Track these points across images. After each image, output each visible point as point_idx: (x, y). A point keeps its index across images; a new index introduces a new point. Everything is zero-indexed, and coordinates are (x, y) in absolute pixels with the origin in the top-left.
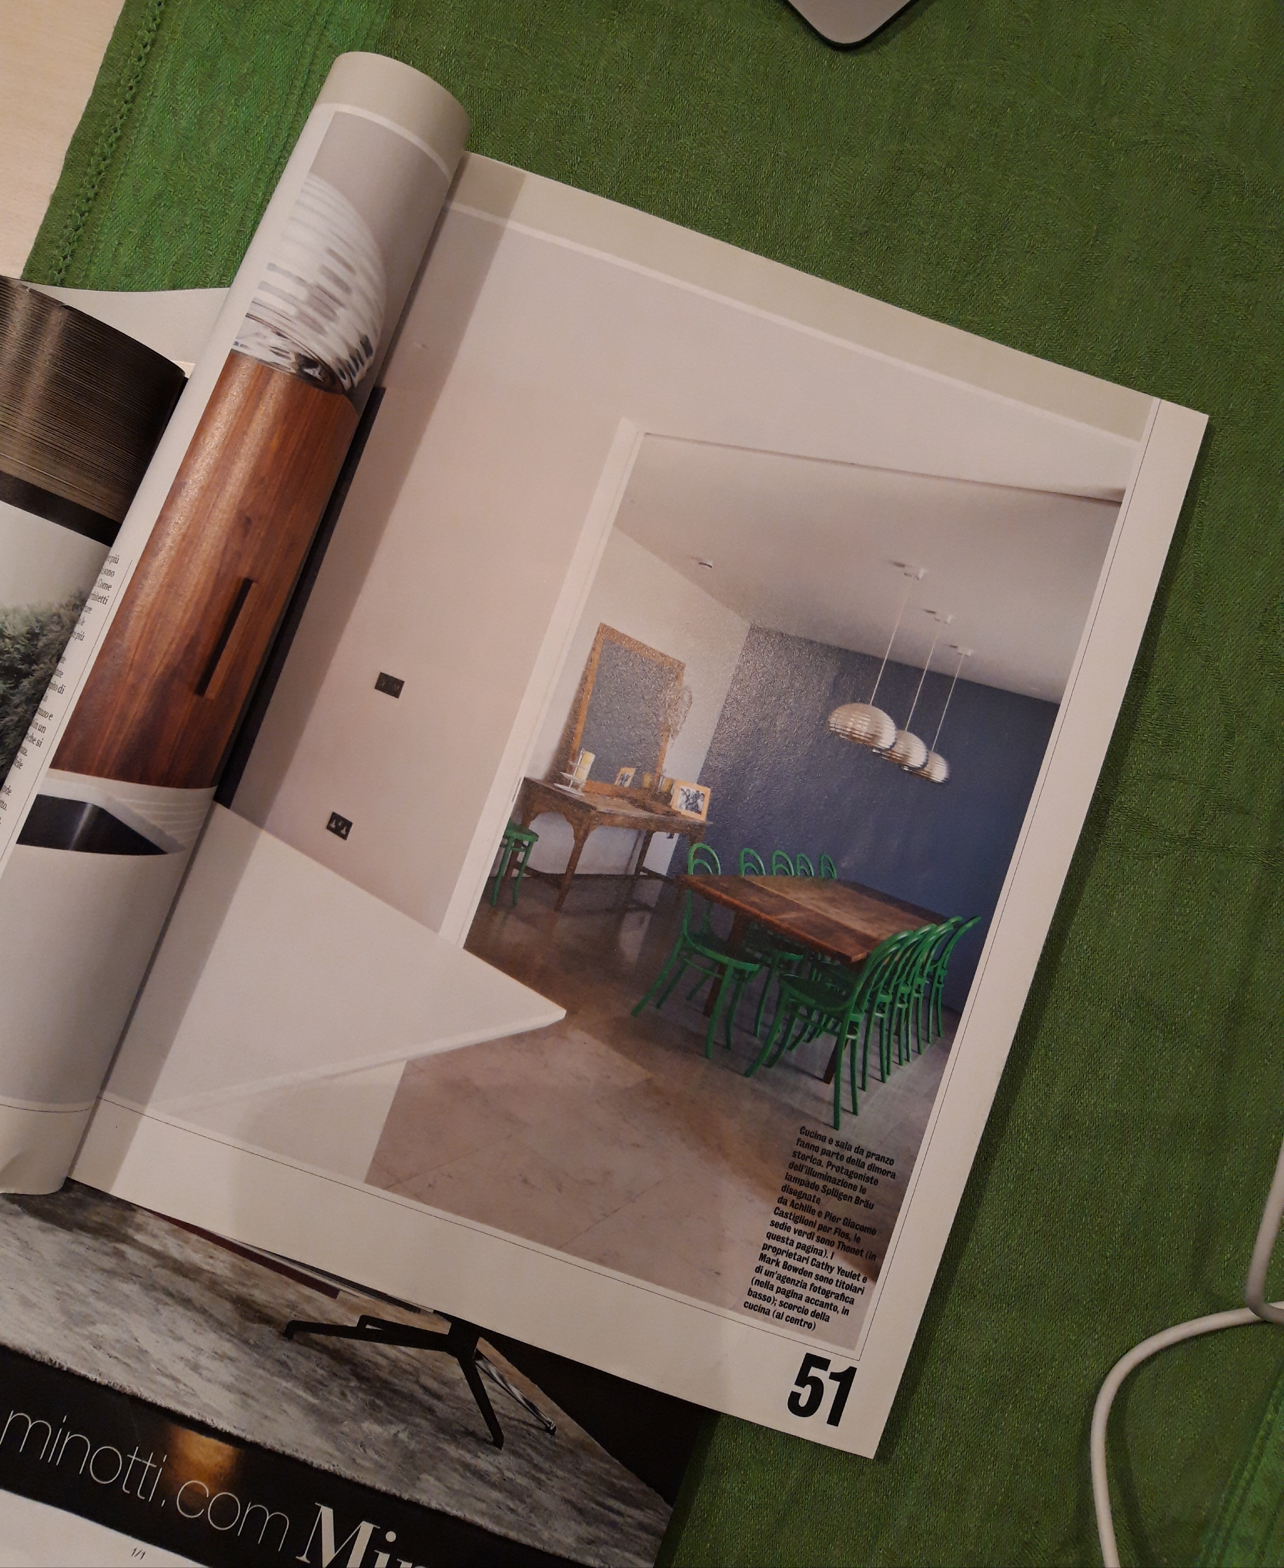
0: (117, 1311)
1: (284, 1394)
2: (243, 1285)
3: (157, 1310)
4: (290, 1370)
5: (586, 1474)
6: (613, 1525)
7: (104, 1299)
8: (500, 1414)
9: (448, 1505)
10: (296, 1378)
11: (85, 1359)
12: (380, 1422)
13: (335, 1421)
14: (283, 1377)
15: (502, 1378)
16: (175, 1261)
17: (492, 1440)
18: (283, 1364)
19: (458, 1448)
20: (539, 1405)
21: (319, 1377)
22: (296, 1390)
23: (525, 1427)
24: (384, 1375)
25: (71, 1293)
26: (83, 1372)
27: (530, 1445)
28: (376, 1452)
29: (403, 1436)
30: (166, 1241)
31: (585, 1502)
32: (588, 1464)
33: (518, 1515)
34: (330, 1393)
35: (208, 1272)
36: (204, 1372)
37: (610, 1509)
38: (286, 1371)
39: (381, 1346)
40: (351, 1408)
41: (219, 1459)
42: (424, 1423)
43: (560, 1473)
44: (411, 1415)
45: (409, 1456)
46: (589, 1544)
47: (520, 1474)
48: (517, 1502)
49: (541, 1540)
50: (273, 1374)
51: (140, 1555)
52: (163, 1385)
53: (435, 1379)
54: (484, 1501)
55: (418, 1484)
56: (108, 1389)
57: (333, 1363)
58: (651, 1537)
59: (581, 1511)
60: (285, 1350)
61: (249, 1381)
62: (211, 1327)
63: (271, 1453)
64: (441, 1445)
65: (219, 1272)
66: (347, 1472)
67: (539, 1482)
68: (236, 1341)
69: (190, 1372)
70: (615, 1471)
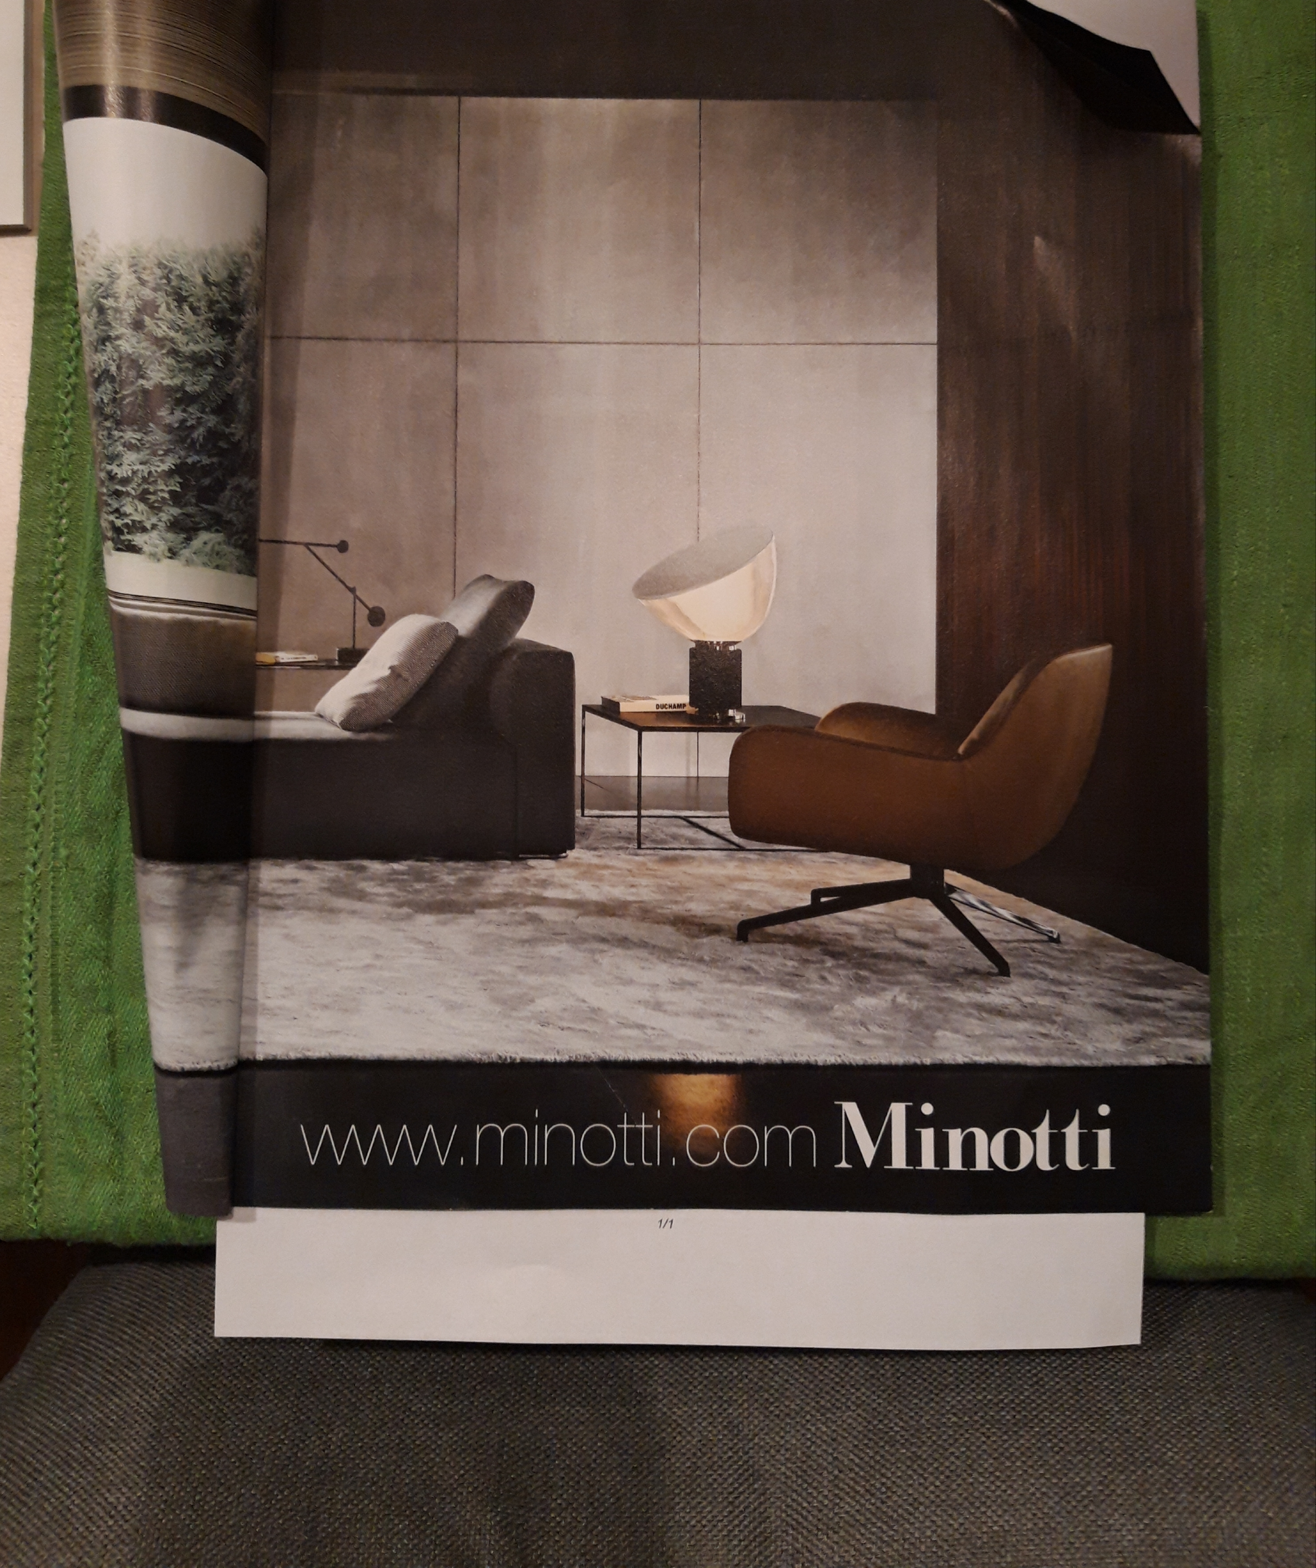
0: (552, 979)
1: (760, 1000)
2: (676, 902)
3: (595, 961)
4: (758, 973)
5: (1109, 970)
6: (1155, 1014)
7: (535, 972)
8: (994, 941)
9: (976, 1055)
10: (766, 979)
11: (537, 1042)
12: (873, 993)
13: (826, 1009)
14: (753, 983)
15: (983, 903)
16: (597, 904)
17: (996, 970)
18: (746, 969)
19: (964, 991)
20: (1032, 917)
21: (790, 970)
22: (771, 992)
23: (1026, 945)
24: (859, 943)
25: (496, 978)
26: (538, 1056)
27: (1039, 962)
28: (881, 1026)
29: (902, 999)
30: (578, 888)
31: (1118, 999)
32: (1109, 960)
33: (1053, 1038)
34: (808, 981)
35: (635, 902)
36: (669, 1008)
37: (1147, 999)
38: (753, 976)
39: (845, 915)
40: (836, 989)
41: (716, 1093)
42: (918, 978)
43: (1081, 979)
44: (902, 974)
45: (916, 1017)
46: (1137, 1042)
47: (1039, 994)
48: (1048, 1025)
49: (1086, 1056)
50: (741, 984)
51: (669, 1224)
52: (629, 1038)
53: (913, 928)
54: (1012, 1037)
55: (936, 1044)
56: (571, 1065)
57: (800, 950)
58: (1198, 1014)
59: (1117, 1011)
60: (745, 954)
61: (718, 1000)
62: (658, 958)
63: (769, 1067)
64: (945, 995)
65: (645, 898)
66: (857, 1058)
67: (1063, 996)
68: (689, 963)
69: (653, 1013)
70: (1138, 958)
